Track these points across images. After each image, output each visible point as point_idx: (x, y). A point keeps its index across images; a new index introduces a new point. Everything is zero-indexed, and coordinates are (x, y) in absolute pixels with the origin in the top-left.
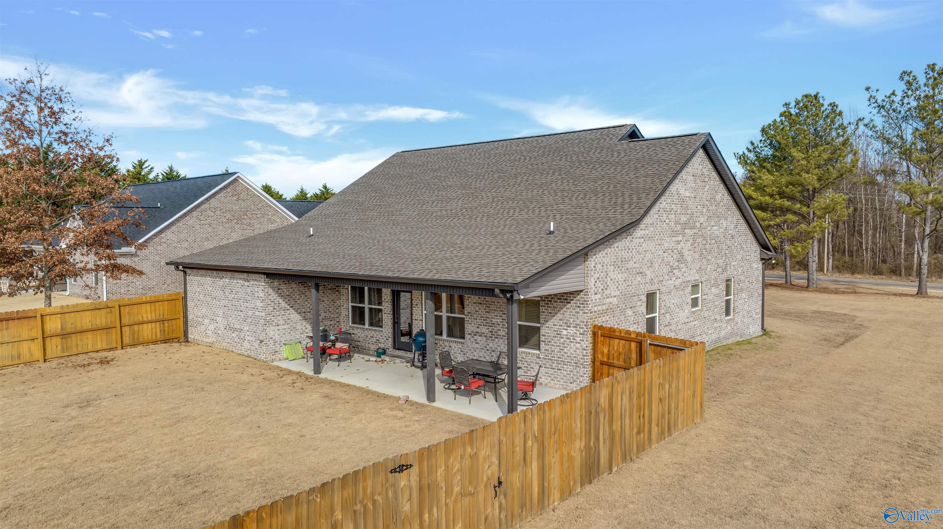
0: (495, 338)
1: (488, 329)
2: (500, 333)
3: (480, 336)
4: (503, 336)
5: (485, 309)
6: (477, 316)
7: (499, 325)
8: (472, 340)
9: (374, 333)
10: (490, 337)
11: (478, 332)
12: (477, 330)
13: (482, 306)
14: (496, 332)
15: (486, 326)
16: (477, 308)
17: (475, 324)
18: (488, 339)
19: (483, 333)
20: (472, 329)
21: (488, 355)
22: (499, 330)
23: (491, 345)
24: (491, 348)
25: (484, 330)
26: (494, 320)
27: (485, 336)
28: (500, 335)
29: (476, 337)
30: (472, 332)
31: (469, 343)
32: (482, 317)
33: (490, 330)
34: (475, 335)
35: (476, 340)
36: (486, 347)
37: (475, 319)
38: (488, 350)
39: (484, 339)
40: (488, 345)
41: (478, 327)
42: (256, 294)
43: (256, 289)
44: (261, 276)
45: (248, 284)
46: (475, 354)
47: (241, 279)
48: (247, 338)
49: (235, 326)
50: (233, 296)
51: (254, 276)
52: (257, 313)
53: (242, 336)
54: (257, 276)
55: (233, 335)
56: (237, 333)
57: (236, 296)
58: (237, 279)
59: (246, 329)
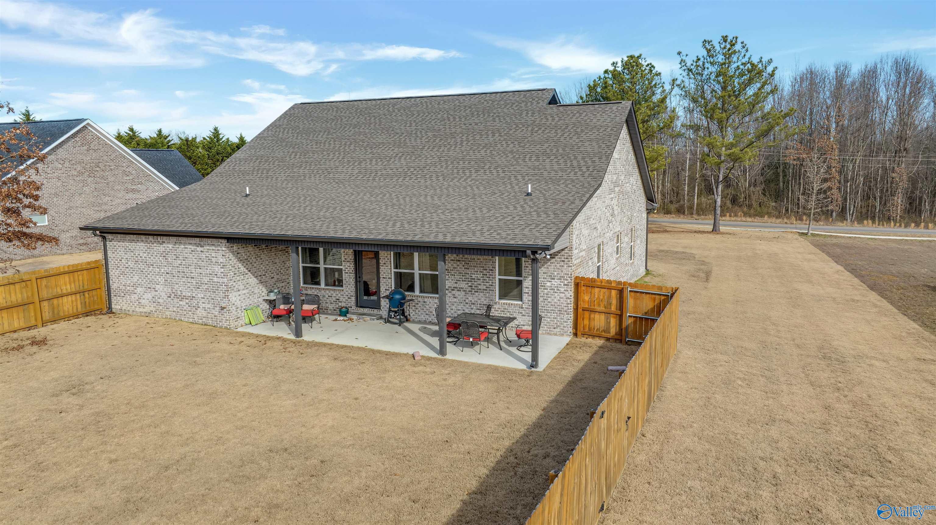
0: (476, 292)
1: (468, 284)
2: (480, 287)
3: (458, 290)
4: (483, 290)
5: (464, 266)
6: (455, 273)
7: (479, 279)
9: (332, 292)
10: (470, 291)
11: (456, 288)
12: (455, 285)
13: (461, 263)
14: (476, 287)
15: (465, 281)
16: (455, 265)
17: (452, 280)
18: (467, 294)
19: (462, 288)
20: (450, 285)
21: (468, 308)
22: (479, 284)
23: (470, 298)
24: (471, 301)
25: (463, 285)
26: (473, 276)
27: (464, 291)
28: (480, 289)
29: (453, 292)
30: (450, 287)
32: (461, 273)
33: (470, 285)
34: (453, 290)
35: (454, 295)
36: (465, 301)
37: (452, 275)
38: (467, 303)
39: (463, 293)
40: (467, 298)
41: (456, 283)
42: (214, 260)
43: (213, 255)
44: (220, 240)
45: (202, 249)
46: (453, 307)
47: (191, 244)
48: (201, 305)
49: (184, 294)
50: (179, 262)
51: (210, 241)
52: (215, 279)
53: (194, 303)
54: (215, 241)
55: (181, 303)
56: (187, 301)
57: (184, 262)
58: (185, 244)
59: (199, 295)
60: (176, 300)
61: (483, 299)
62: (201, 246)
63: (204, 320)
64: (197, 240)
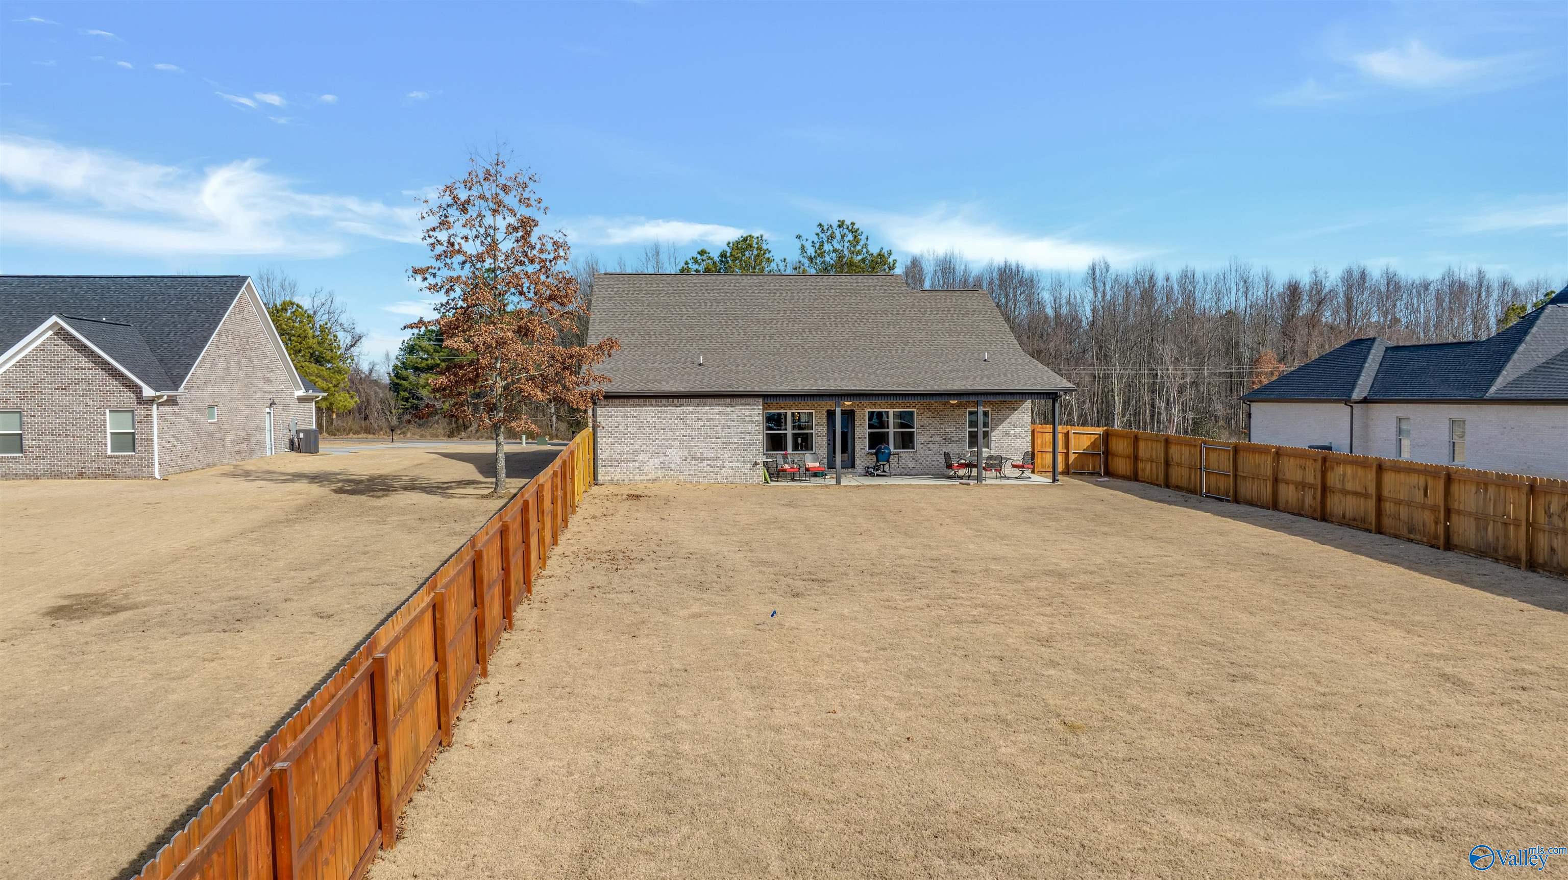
0: (949, 443)
1: (942, 437)
2: (953, 439)
3: (933, 444)
5: (939, 422)
6: (930, 428)
7: (954, 433)
8: (925, 448)
9: (802, 456)
10: (944, 444)
11: (931, 441)
12: (930, 439)
13: (936, 420)
14: (950, 439)
15: (940, 435)
16: (930, 422)
17: (927, 435)
18: (942, 446)
19: (937, 441)
20: (925, 439)
22: (952, 437)
23: (944, 450)
24: (945, 452)
25: (938, 439)
26: (948, 430)
28: (954, 441)
29: (929, 446)
30: (925, 442)
31: (921, 451)
32: (936, 428)
33: (944, 438)
34: (928, 444)
36: (939, 452)
37: (927, 431)
38: (941, 455)
39: (938, 446)
40: (942, 450)
41: (931, 437)
42: (747, 419)
43: (747, 414)
44: (757, 400)
45: (733, 409)
46: (928, 459)
47: (719, 405)
48: (727, 465)
49: (705, 455)
50: (702, 424)
51: (743, 401)
52: (748, 438)
53: (719, 463)
54: (749, 400)
55: (700, 465)
56: (709, 462)
57: (708, 424)
58: (710, 405)
59: (726, 455)
60: (693, 463)
61: (956, 449)
62: (732, 406)
63: (730, 479)
64: (728, 401)
